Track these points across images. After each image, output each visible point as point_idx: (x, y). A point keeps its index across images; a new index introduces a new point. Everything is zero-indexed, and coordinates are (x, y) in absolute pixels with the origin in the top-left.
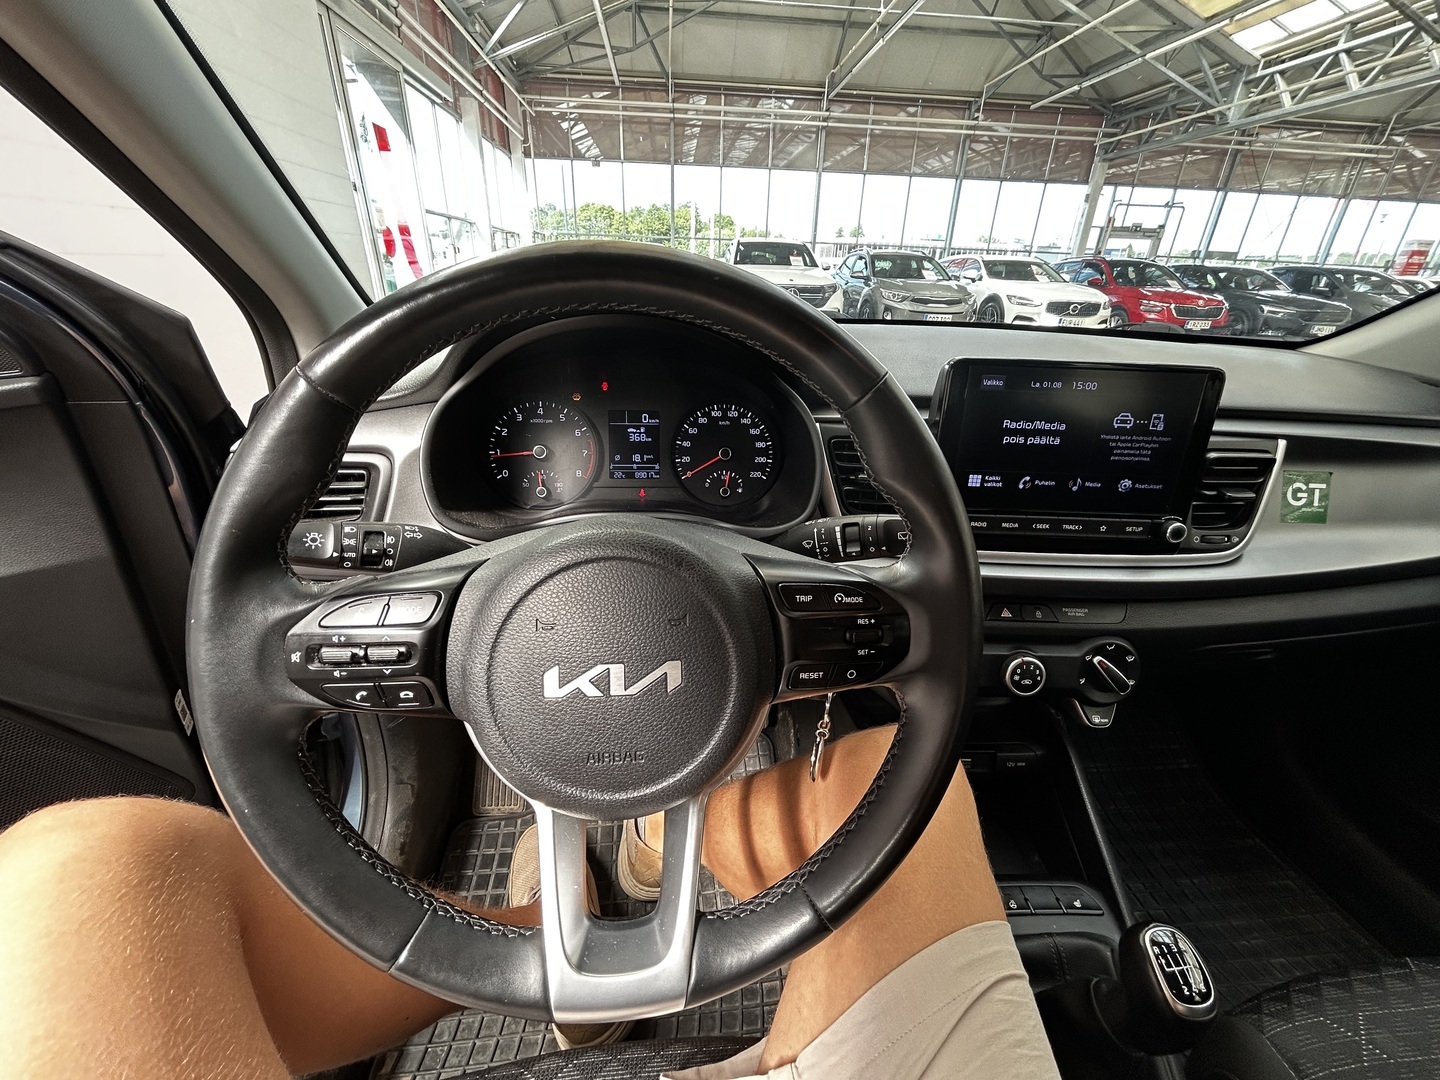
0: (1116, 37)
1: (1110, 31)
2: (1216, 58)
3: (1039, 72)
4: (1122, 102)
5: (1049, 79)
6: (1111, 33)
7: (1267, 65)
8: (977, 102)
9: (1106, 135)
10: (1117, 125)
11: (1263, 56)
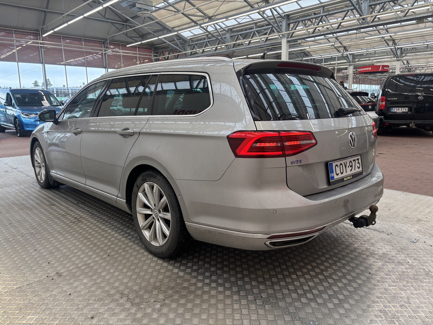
0: (148, 30)
1: (146, 28)
2: (178, 38)
3: (126, 35)
4: (157, 46)
5: (130, 37)
6: (147, 29)
7: (192, 42)
8: (106, 42)
9: (154, 56)
10: (157, 53)
11: (190, 39)
